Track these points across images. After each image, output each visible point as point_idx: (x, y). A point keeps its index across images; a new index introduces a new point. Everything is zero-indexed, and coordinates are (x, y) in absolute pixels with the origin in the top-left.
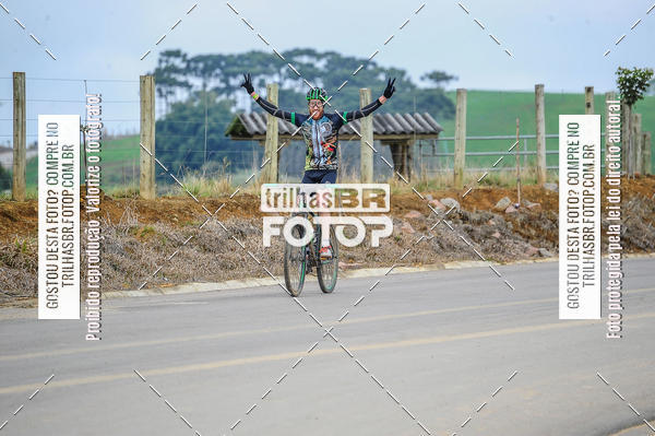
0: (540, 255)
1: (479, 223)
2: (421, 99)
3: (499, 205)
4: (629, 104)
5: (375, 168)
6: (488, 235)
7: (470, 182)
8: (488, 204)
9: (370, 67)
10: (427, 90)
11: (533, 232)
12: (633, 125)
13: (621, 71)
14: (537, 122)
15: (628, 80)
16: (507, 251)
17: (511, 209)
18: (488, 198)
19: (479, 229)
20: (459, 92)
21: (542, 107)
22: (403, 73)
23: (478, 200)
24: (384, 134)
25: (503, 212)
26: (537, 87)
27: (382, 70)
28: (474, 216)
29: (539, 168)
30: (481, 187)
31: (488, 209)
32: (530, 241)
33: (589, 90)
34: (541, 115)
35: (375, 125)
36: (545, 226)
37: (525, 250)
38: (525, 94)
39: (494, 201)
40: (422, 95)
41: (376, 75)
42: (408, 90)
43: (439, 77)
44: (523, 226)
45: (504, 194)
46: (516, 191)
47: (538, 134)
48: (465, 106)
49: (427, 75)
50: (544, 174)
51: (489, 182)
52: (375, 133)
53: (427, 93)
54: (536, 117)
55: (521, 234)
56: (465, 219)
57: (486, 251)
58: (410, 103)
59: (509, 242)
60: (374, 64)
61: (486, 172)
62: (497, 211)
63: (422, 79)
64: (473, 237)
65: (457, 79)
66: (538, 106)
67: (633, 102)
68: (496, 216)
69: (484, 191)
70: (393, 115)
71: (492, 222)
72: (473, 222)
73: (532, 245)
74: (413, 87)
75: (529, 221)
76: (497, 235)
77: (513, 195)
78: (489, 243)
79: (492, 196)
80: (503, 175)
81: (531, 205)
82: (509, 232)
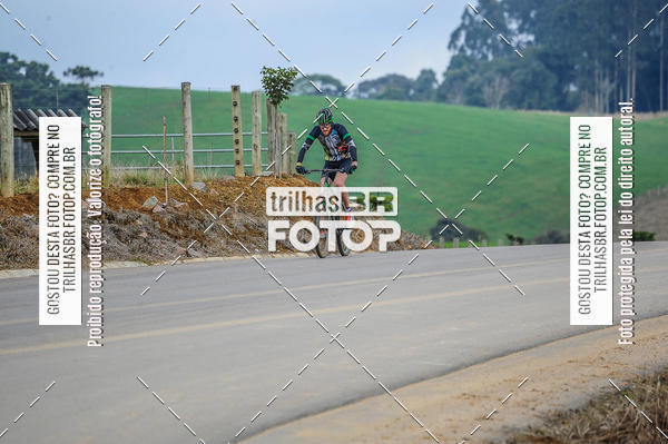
0: (188, 255)
1: (126, 223)
2: (64, 95)
3: (146, 204)
4: (275, 103)
5: (16, 166)
6: (135, 236)
7: (116, 181)
8: (135, 203)
9: (10, 61)
10: (70, 85)
11: (181, 232)
12: (280, 125)
13: (266, 70)
14: (184, 120)
15: (273, 80)
16: (154, 251)
17: (159, 209)
18: (135, 197)
19: (125, 229)
20: (103, 88)
21: (189, 105)
22: (45, 68)
23: (125, 199)
24: (26, 130)
25: (151, 212)
26: (184, 85)
27: (23, 64)
28: (120, 216)
29: (186, 167)
30: (127, 186)
31: (135, 208)
32: (178, 241)
33: (235, 88)
34: (189, 114)
35: (15, 121)
36: (193, 226)
37: (173, 250)
38: (172, 92)
39: (141, 200)
40: (65, 91)
41: (18, 69)
42: (51, 85)
43: (82, 72)
44: (170, 225)
45: (151, 193)
46: (164, 190)
47: (185, 132)
48: (110, 103)
49: (70, 70)
50: (191, 173)
51: (135, 181)
52: (15, 129)
53: (72, 89)
54: (184, 115)
55: (168, 234)
56: (111, 218)
57: (133, 251)
58: (53, 99)
59: (156, 242)
60: (14, 57)
61: (133, 171)
62: (143, 210)
63: (65, 74)
64: (119, 238)
65: (102, 75)
66: (184, 104)
67: (279, 102)
68: (143, 215)
69: (131, 190)
70: (35, 111)
71: (139, 222)
72: (119, 222)
73: (180, 245)
74: (56, 82)
75: (177, 221)
76: (144, 235)
77: (161, 194)
78: (136, 243)
79: (139, 195)
80: (150, 174)
81: (179, 205)
82: (156, 232)
